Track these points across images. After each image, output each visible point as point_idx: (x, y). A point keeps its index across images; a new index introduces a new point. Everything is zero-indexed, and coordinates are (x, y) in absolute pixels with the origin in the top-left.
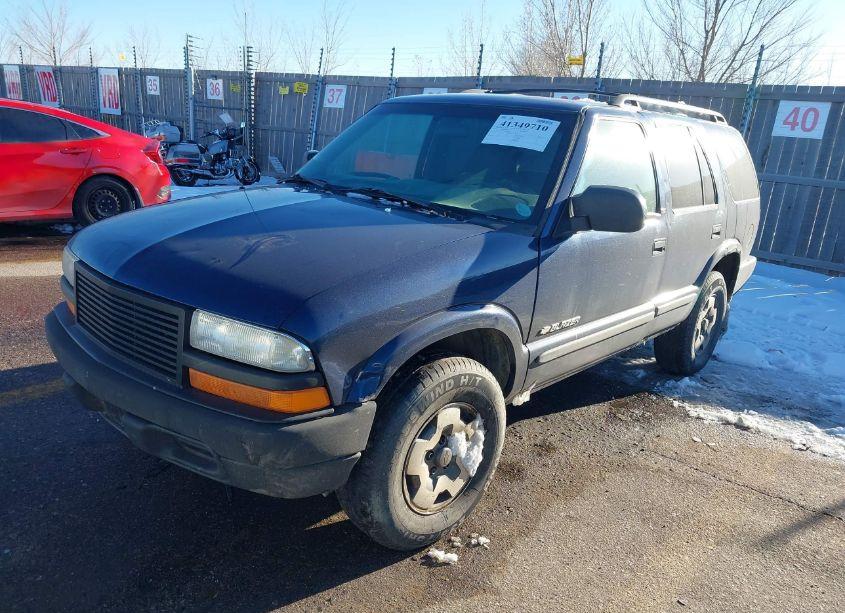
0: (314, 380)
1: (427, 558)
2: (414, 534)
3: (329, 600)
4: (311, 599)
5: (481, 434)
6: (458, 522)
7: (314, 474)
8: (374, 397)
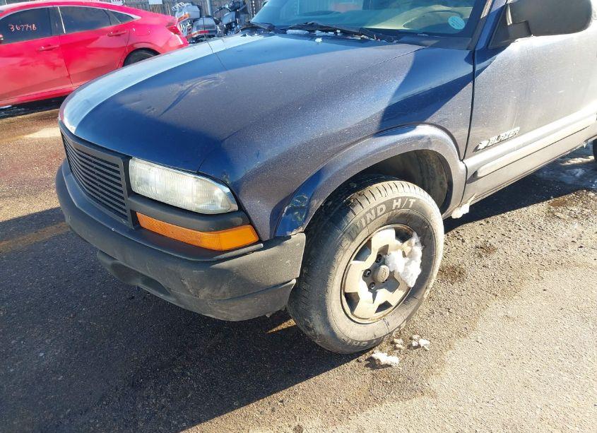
0: (239, 220)
1: (371, 359)
2: (357, 341)
3: (282, 402)
4: (267, 399)
5: (418, 251)
6: (399, 327)
7: (253, 301)
8: (301, 229)
